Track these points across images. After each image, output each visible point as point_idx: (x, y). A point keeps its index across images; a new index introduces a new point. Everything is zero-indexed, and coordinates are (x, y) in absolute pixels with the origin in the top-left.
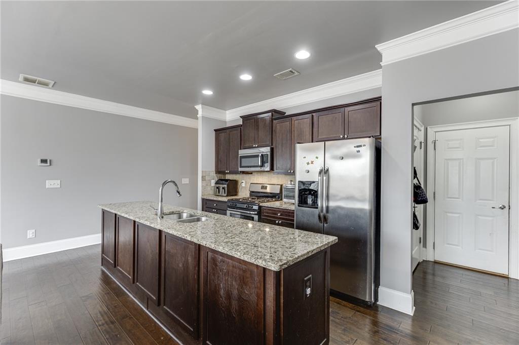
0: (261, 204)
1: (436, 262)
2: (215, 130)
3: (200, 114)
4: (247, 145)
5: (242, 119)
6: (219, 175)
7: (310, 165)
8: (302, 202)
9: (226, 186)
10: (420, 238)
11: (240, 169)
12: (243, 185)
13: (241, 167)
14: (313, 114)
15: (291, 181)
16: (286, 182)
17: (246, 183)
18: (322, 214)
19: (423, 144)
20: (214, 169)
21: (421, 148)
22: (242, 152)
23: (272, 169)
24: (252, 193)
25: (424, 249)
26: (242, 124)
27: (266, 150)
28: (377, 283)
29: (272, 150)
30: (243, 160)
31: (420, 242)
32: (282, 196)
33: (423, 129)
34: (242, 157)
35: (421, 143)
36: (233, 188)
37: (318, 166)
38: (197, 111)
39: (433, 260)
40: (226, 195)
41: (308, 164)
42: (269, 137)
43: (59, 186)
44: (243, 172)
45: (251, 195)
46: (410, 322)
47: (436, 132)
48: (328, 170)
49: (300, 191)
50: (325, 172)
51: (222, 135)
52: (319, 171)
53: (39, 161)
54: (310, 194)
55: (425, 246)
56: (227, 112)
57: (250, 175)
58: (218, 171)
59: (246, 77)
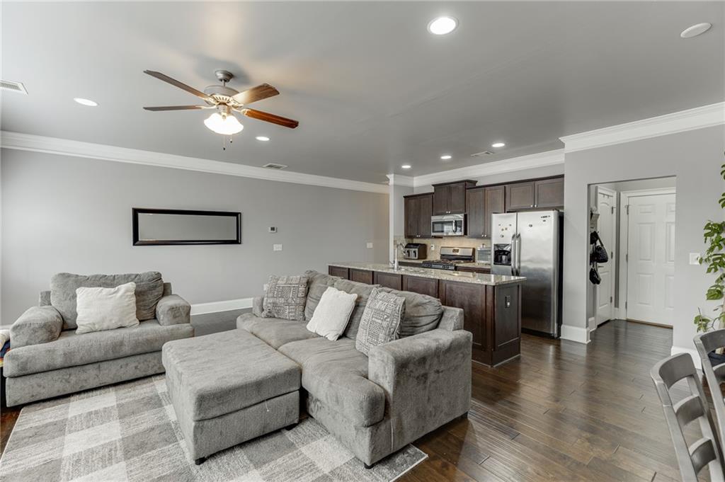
0: (457, 265)
1: (628, 321)
2: (404, 197)
3: (392, 182)
4: (439, 212)
5: (433, 187)
6: (408, 240)
7: (505, 231)
8: (497, 260)
9: (417, 250)
10: (611, 298)
11: (433, 234)
12: (433, 249)
13: (434, 232)
14: (506, 186)
15: (483, 244)
16: (479, 245)
17: (436, 247)
18: (514, 270)
19: (615, 210)
20: (403, 234)
21: (612, 213)
22: (434, 219)
23: (466, 233)
24: (443, 256)
25: (616, 309)
26: (433, 191)
27: (460, 217)
28: (560, 322)
29: (466, 216)
30: (435, 225)
31: (611, 301)
32: (474, 258)
33: (615, 195)
34: (434, 223)
35: (612, 208)
36: (423, 251)
37: (511, 232)
38: (389, 180)
39: (625, 319)
40: (417, 258)
41: (503, 230)
42: (463, 205)
43: (281, 249)
44: (435, 237)
45: (441, 258)
46: (585, 348)
47: (629, 197)
48: (519, 235)
49: (496, 252)
50: (517, 236)
51: (412, 202)
52: (512, 235)
53: (270, 229)
54: (504, 254)
55: (617, 305)
56: (415, 178)
57: (440, 239)
58: (408, 236)
59: (446, 157)
